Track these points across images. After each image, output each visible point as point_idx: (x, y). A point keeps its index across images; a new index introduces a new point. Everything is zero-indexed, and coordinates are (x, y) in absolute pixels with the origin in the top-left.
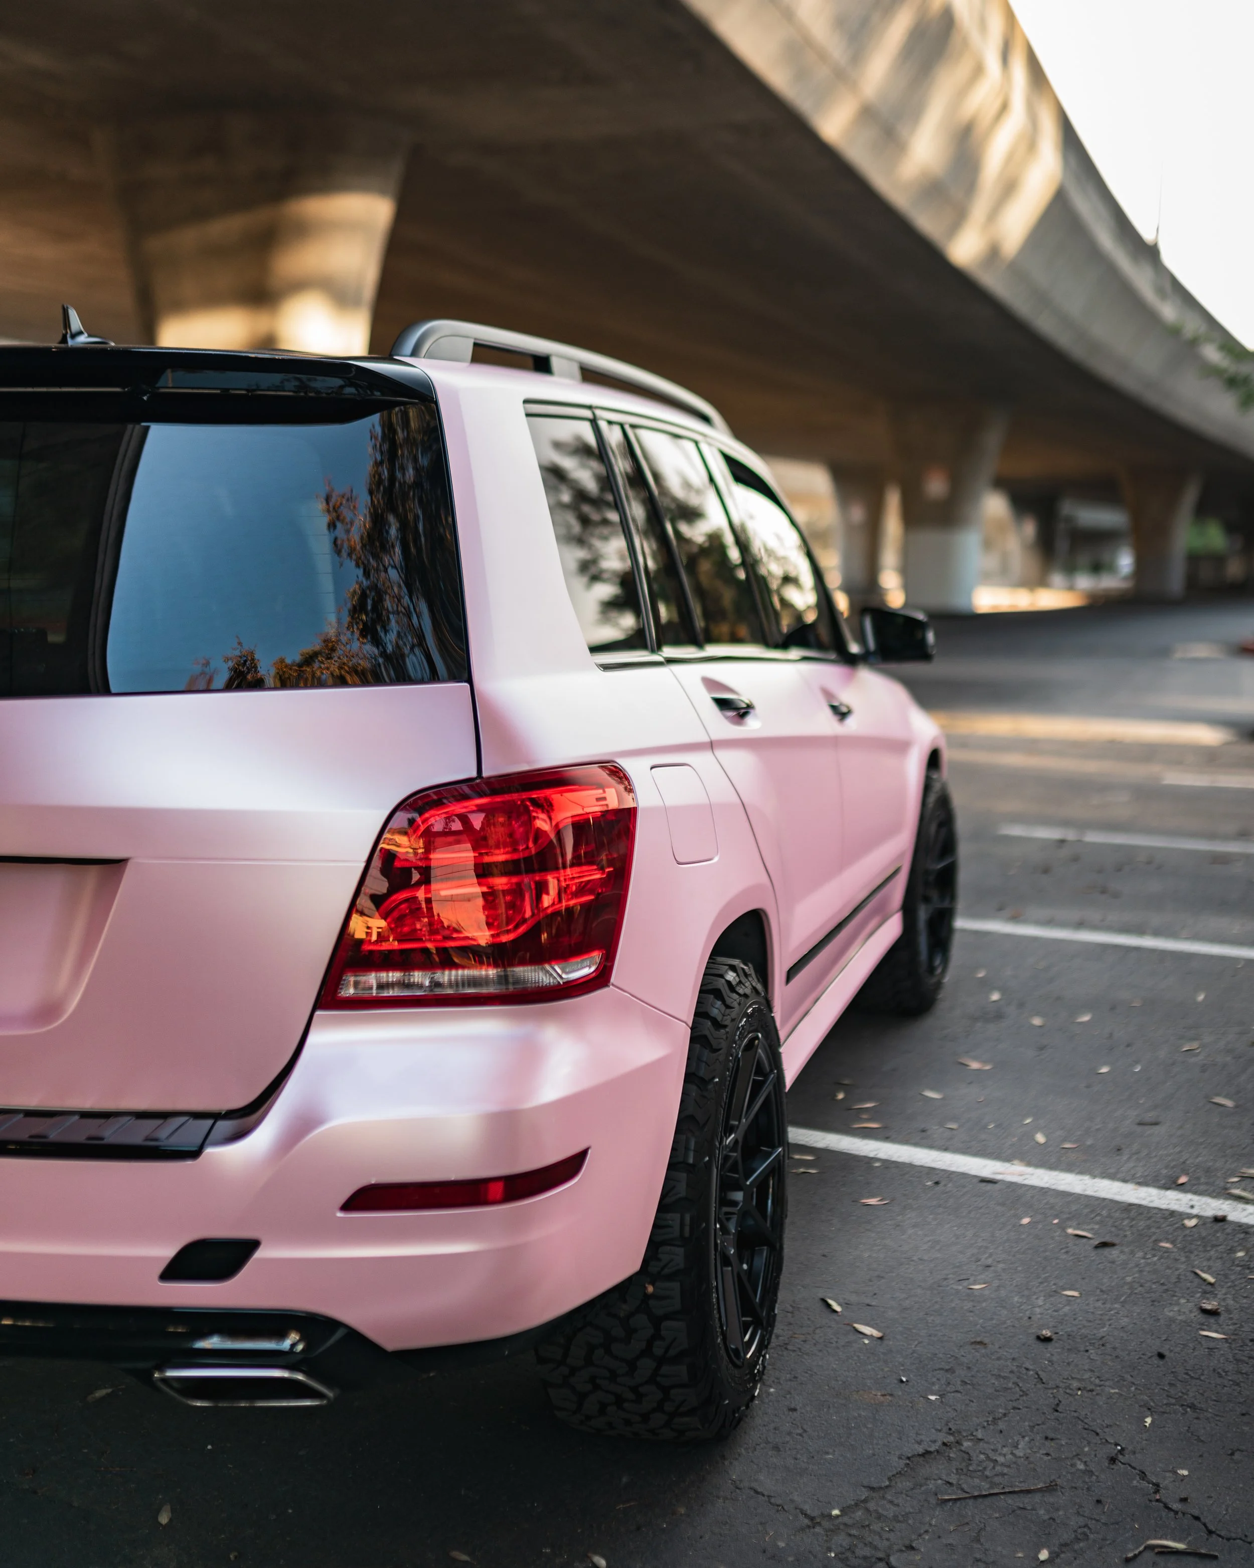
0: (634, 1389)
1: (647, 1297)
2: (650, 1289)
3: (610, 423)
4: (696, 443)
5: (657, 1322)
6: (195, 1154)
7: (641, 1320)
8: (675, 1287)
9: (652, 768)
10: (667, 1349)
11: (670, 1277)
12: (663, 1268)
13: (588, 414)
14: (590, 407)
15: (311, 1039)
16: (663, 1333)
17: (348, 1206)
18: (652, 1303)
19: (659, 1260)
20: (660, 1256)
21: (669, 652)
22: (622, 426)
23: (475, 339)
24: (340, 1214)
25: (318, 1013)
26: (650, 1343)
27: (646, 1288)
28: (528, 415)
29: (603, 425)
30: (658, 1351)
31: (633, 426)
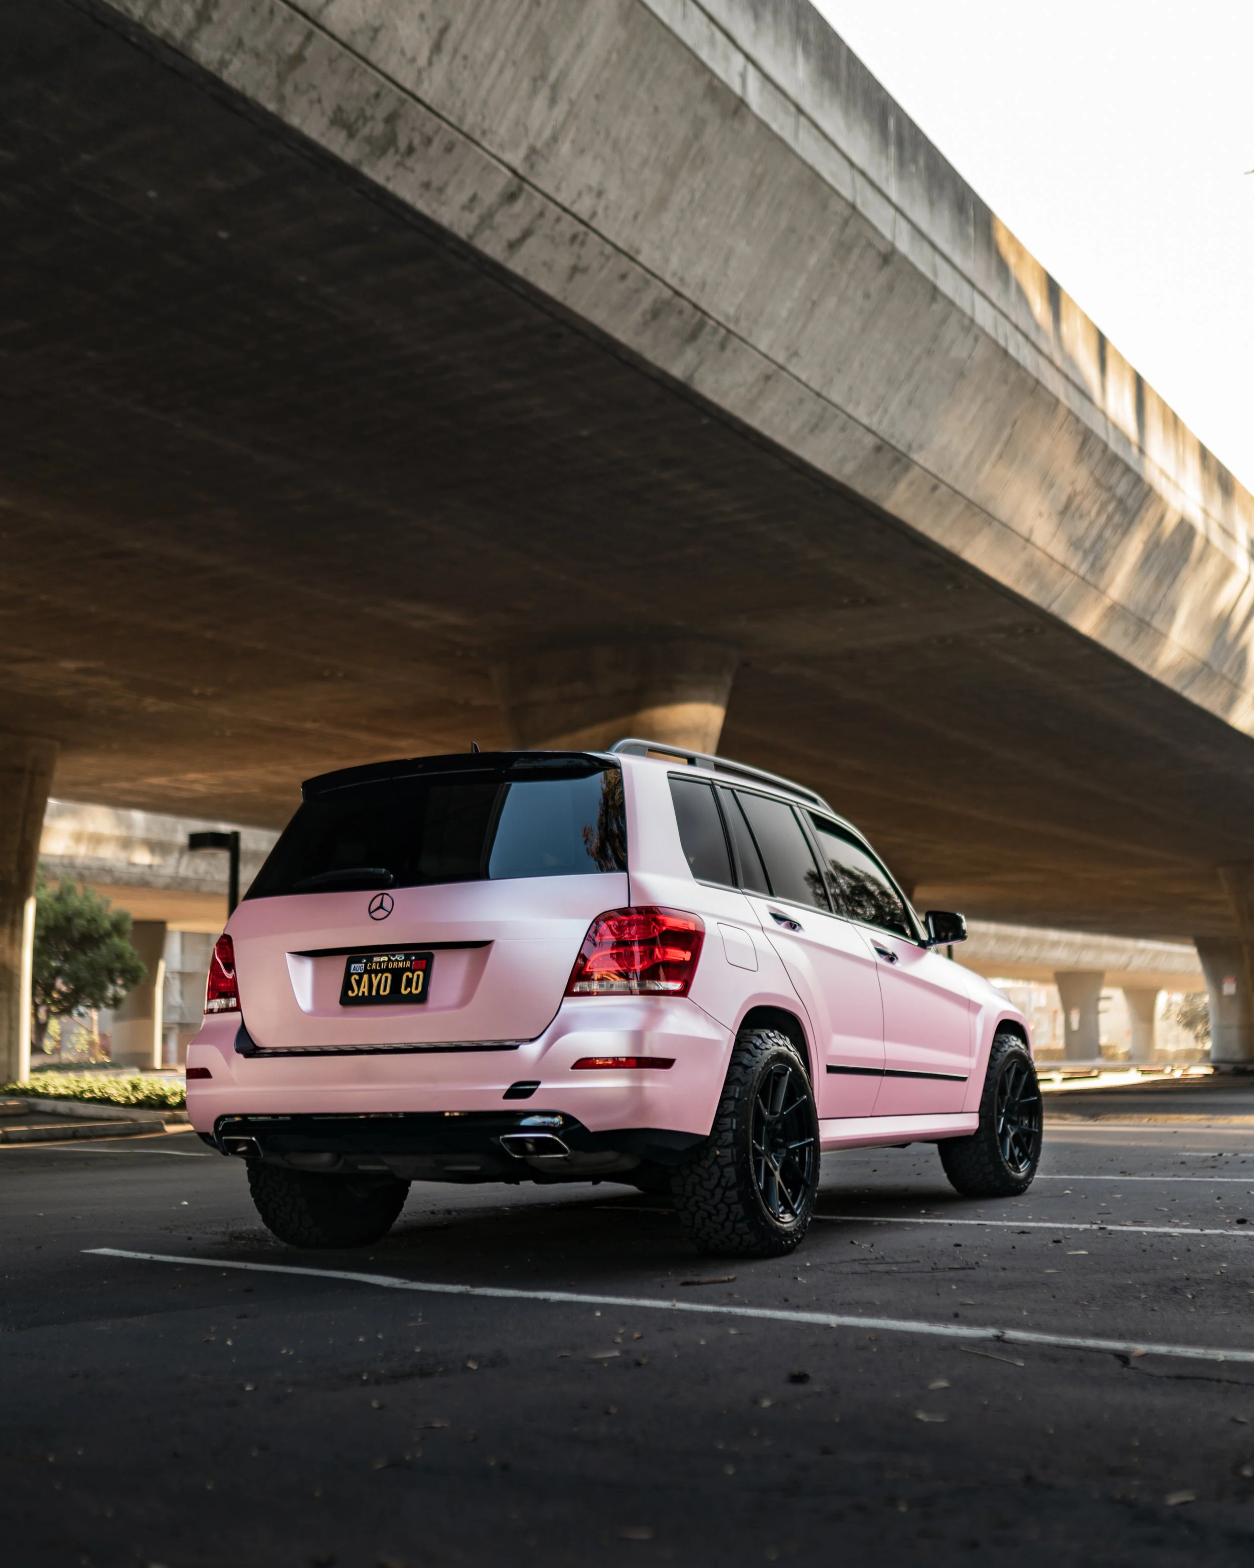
0: (715, 1207)
1: (717, 1156)
2: (718, 1153)
3: (722, 787)
4: (791, 806)
5: (722, 1168)
6: (516, 1047)
7: (715, 1169)
8: (728, 1151)
9: (718, 923)
10: (727, 1183)
11: (727, 1147)
12: (723, 1143)
13: (709, 782)
14: (710, 779)
15: (563, 1006)
16: (725, 1174)
17: (574, 1067)
18: (719, 1159)
19: (722, 1139)
20: (722, 1137)
21: (745, 890)
22: (732, 790)
23: (649, 747)
24: (570, 1070)
25: (565, 998)
26: (719, 1180)
27: (716, 1152)
28: (669, 778)
29: (718, 788)
30: (723, 1183)
31: (738, 791)
